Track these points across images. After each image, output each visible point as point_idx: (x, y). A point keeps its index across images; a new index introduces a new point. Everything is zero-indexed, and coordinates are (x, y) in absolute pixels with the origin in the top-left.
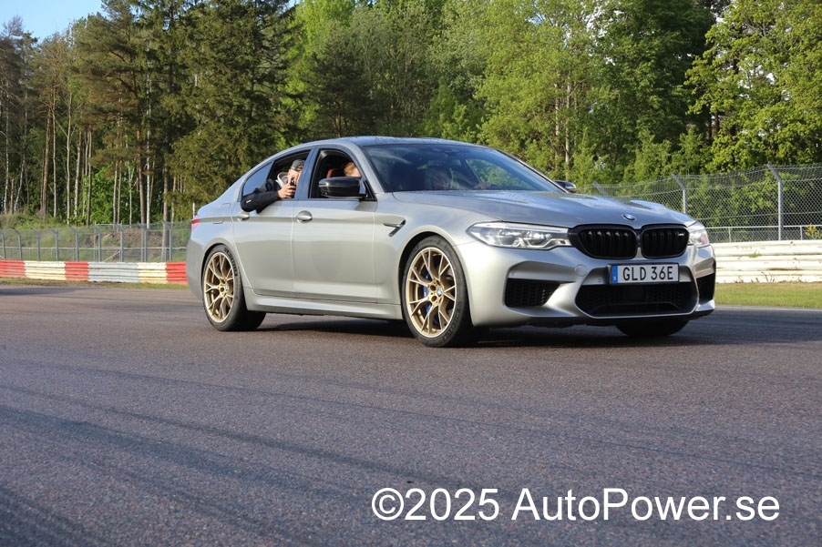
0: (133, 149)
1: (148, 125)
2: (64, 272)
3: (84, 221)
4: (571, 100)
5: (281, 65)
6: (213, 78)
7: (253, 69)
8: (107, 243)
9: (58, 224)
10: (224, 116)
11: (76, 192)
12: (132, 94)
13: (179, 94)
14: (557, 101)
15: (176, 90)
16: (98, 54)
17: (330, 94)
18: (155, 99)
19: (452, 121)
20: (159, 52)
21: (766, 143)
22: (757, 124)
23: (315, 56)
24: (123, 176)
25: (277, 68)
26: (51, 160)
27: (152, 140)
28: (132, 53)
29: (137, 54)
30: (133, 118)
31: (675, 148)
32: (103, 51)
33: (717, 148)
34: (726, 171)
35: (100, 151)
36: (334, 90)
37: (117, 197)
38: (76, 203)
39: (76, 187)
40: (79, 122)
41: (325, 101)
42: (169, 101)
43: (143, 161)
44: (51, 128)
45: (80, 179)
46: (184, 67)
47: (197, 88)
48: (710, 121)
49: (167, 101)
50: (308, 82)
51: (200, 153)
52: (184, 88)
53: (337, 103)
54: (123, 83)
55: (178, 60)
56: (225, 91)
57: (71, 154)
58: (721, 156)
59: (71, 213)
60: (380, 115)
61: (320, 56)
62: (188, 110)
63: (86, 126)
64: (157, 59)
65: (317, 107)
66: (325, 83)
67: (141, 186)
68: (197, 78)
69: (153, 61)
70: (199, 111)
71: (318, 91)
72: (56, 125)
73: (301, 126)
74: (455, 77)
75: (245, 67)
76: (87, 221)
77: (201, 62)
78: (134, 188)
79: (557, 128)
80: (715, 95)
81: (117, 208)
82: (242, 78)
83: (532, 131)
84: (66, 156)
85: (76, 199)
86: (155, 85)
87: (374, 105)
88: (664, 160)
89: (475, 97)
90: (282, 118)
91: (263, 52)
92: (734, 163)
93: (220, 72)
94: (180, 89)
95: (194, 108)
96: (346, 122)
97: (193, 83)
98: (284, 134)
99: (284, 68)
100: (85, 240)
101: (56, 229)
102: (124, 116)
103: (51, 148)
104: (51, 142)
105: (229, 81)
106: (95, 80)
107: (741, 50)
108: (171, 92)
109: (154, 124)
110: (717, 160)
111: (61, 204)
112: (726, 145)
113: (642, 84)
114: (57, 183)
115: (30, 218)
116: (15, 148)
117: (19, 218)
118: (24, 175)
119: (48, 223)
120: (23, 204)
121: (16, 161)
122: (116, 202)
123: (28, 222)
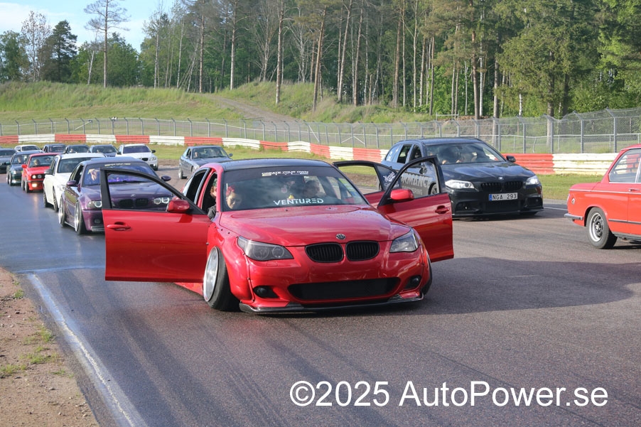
1: (482, 29)
3: (427, 110)
9: (407, 113)
11: (421, 83)
26: (401, 58)
27: (484, 42)
30: (469, 24)
35: (442, 53)
37: (455, 87)
38: (421, 93)
39: (421, 80)
42: (500, 7)
43: (477, 60)
44: (401, 31)
45: (424, 74)
51: (526, 51)
57: (417, 52)
59: (417, 101)
62: (517, 14)
63: (429, 32)
70: (527, 15)
72: (405, 28)
76: (430, 110)
78: (469, 79)
81: (454, 98)
84: (413, 53)
85: (421, 89)
95: (522, 12)
102: (461, 22)
103: (401, 48)
104: (401, 43)
109: (487, 28)
111: (409, 95)
114: (406, 77)
115: (385, 108)
116: (373, 47)
117: (376, 108)
118: (379, 71)
119: (399, 112)
120: (379, 95)
121: (374, 59)
122: (454, 92)
123: (383, 112)
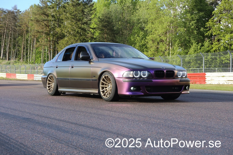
0: (47, 43)
1: (52, 36)
2: (27, 77)
3: (33, 63)
4: (172, 31)
5: (89, 20)
6: (70, 23)
7: (81, 21)
8: (39, 69)
9: (26, 64)
10: (73, 34)
11: (31, 54)
12: (47, 27)
13: (61, 27)
14: (168, 31)
15: (60, 26)
16: (38, 16)
17: (103, 28)
18: (54, 29)
19: (139, 36)
20: (55, 15)
21: (228, 44)
23: (99, 17)
24: (44, 50)
25: (88, 21)
26: (24, 45)
27: (53, 40)
28: (48, 16)
29: (49, 16)
30: (48, 34)
32: (39, 15)
33: (214, 45)
34: (217, 52)
35: (38, 43)
37: (42, 56)
38: (31, 58)
39: (31, 53)
40: (32, 35)
41: (102, 30)
42: (58, 30)
43: (50, 46)
44: (24, 36)
45: (32, 51)
46: (62, 20)
47: (66, 26)
48: (212, 38)
49: (57, 29)
50: (97, 25)
51: (66, 44)
52: (62, 25)
53: (105, 31)
54: (45, 24)
55: (61, 18)
56: (74, 27)
57: (30, 44)
58: (215, 47)
59: (30, 60)
61: (101, 17)
62: (63, 32)
63: (34, 36)
64: (55, 17)
65: (100, 32)
66: (102, 25)
67: (49, 53)
68: (66, 23)
69: (54, 18)
70: (66, 32)
71: (100, 27)
72: (26, 36)
73: (95, 37)
75: (79, 20)
76: (34, 63)
77: (67, 18)
78: (47, 54)
79: (168, 39)
80: (214, 30)
81: (42, 59)
82: (78, 23)
83: (161, 40)
84: (28, 44)
85: (31, 56)
86: (54, 25)
87: (116, 31)
88: (199, 49)
90: (89, 35)
91: (84, 16)
92: (219, 50)
93: (72, 21)
94: (61, 26)
95: (65, 32)
96: (107, 36)
97: (65, 24)
98: (90, 39)
99: (90, 20)
100: (33, 68)
101: (25, 65)
102: (45, 33)
103: (24, 42)
104: (24, 40)
105: (75, 24)
106: (37, 23)
107: (222, 17)
108: (58, 27)
109: (53, 36)
110: (214, 49)
111: (27, 58)
112: (216, 45)
113: (192, 27)
114: (26, 52)
115: (18, 62)
116: (14, 42)
117: (15, 62)
118: (16, 50)
119: (23, 63)
120: (16, 58)
121: (14, 46)
122: (42, 58)
123: (17, 63)
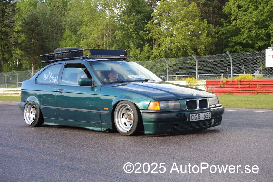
4: (109, 34)
5: (12, 22)
7: (2, 23)
14: (105, 35)
17: (29, 32)
19: (71, 41)
21: (169, 49)
22: (166, 43)
23: (24, 19)
25: (10, 23)
31: (142, 51)
33: (154, 50)
34: (157, 57)
36: (31, 30)
48: (152, 42)
50: (22, 27)
58: (156, 53)
60: (47, 38)
61: (26, 19)
65: (25, 36)
66: (28, 28)
71: (25, 30)
73: (19, 42)
74: (72, 26)
79: (105, 44)
80: (153, 33)
83: (97, 44)
87: (44, 36)
88: (138, 54)
89: (79, 33)
90: (12, 39)
91: (5, 17)
92: (160, 55)
96: (35, 41)
107: (161, 20)
110: (154, 54)
112: (157, 49)
113: (131, 30)
